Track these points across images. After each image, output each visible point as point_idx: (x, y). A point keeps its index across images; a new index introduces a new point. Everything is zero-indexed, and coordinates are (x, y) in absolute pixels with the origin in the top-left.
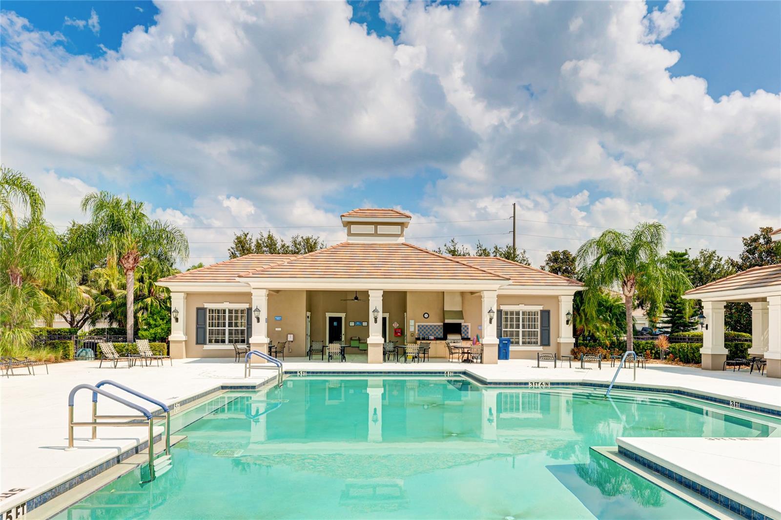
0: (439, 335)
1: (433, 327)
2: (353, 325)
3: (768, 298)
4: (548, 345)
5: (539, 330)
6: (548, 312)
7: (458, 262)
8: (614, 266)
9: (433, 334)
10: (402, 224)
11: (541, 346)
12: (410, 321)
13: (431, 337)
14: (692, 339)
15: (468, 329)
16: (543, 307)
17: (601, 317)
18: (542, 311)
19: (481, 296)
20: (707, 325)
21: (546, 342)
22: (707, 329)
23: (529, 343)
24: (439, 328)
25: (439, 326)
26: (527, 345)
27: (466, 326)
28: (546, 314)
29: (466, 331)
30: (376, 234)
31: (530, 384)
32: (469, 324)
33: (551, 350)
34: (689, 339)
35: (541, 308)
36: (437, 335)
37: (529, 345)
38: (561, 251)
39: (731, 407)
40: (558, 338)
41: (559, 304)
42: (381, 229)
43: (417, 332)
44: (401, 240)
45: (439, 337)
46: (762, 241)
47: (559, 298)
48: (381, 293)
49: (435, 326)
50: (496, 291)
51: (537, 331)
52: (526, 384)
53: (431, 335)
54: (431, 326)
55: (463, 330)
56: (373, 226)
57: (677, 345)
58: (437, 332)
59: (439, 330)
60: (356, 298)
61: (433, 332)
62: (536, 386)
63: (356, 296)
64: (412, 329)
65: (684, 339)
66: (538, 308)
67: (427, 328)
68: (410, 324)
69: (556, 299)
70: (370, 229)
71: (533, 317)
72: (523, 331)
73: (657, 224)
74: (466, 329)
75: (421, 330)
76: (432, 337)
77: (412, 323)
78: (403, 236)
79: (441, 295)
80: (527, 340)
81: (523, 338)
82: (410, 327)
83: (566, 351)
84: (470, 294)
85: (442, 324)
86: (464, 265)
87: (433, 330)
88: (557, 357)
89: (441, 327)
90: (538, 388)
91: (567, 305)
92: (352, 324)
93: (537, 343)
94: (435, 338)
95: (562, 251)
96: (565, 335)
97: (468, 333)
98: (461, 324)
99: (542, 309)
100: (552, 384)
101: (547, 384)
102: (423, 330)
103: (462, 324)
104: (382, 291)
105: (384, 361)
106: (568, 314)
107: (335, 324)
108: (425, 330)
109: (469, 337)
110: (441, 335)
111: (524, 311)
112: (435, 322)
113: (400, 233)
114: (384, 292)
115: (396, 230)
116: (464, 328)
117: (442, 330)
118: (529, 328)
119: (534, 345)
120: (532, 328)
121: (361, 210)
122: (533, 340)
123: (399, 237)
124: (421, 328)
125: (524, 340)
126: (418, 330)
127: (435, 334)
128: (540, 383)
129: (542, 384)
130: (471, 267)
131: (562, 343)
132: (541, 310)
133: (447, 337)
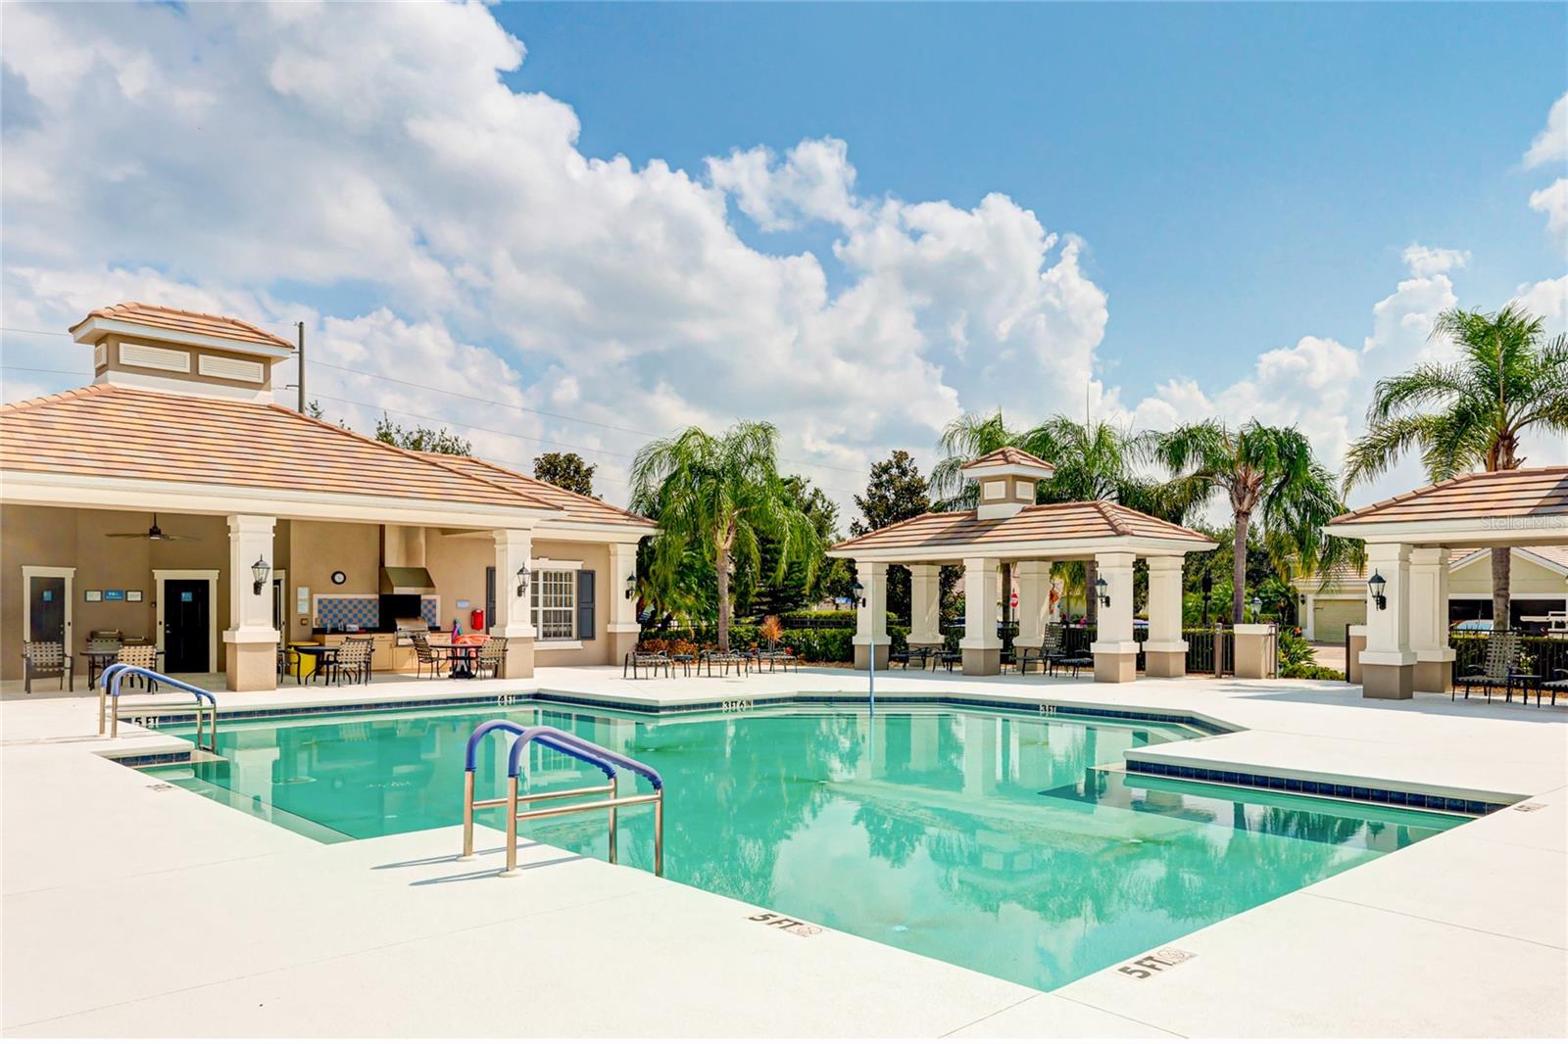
0: (370, 620)
1: (355, 603)
2: (99, 599)
3: (965, 560)
4: (592, 637)
5: (574, 609)
6: (592, 574)
7: (434, 464)
8: (714, 495)
9: (355, 620)
10: (266, 361)
11: (578, 639)
12: (300, 589)
13: (352, 626)
14: (816, 622)
15: (434, 607)
16: (582, 565)
17: (682, 585)
18: (581, 574)
19: (494, 539)
20: (864, 600)
21: (587, 633)
22: (864, 605)
23: (555, 635)
24: (370, 607)
25: (370, 601)
26: (552, 638)
27: (430, 602)
28: (587, 578)
29: (430, 611)
30: (195, 375)
31: (725, 705)
32: (437, 597)
33: (596, 646)
34: (811, 622)
35: (578, 566)
36: (365, 620)
37: (556, 638)
38: (562, 455)
39: (1041, 712)
40: (609, 623)
41: (609, 560)
42: (208, 365)
43: (316, 614)
44: (262, 397)
45: (370, 625)
46: (894, 471)
47: (611, 548)
48: (273, 522)
49: (360, 602)
50: (529, 529)
51: (571, 612)
52: (719, 705)
53: (350, 621)
54: (350, 601)
55: (424, 611)
56: (188, 354)
57: (796, 634)
58: (365, 616)
59: (370, 611)
60: (155, 531)
61: (355, 616)
62: (734, 708)
63: (155, 527)
64: (303, 609)
65: (802, 623)
66: (575, 566)
67: (340, 607)
68: (299, 597)
69: (604, 547)
70: (181, 361)
71: (564, 583)
72: (544, 612)
73: (766, 426)
74: (430, 607)
75: (325, 611)
76: (355, 627)
77: (303, 593)
78: (269, 390)
79: (376, 533)
80: (552, 629)
81: (544, 626)
82: (299, 603)
83: (625, 647)
84: (438, 533)
85: (377, 596)
86: (451, 471)
87: (355, 611)
88: (609, 661)
89: (374, 603)
90: (736, 711)
91: (625, 562)
92: (94, 596)
93: (570, 635)
94: (360, 628)
95: (565, 454)
96: (622, 617)
97: (434, 616)
98: (419, 596)
99: (580, 568)
100: (756, 702)
101: (749, 703)
102: (330, 611)
103: (423, 597)
104: (274, 519)
105: (280, 683)
106: (631, 578)
107: (47, 596)
108: (336, 611)
109: (438, 625)
110: (375, 622)
111: (545, 571)
112: (362, 593)
113: (261, 381)
114: (278, 520)
115: (253, 371)
116: (426, 607)
117: (376, 611)
118: (556, 606)
119: (566, 638)
120: (561, 606)
121: (141, 307)
122: (563, 629)
123: (260, 389)
124: (325, 607)
125: (546, 629)
126: (320, 612)
127: (360, 621)
128: (739, 702)
129: (741, 703)
130: (469, 477)
131: (620, 633)
132: (578, 571)
133: (396, 626)
